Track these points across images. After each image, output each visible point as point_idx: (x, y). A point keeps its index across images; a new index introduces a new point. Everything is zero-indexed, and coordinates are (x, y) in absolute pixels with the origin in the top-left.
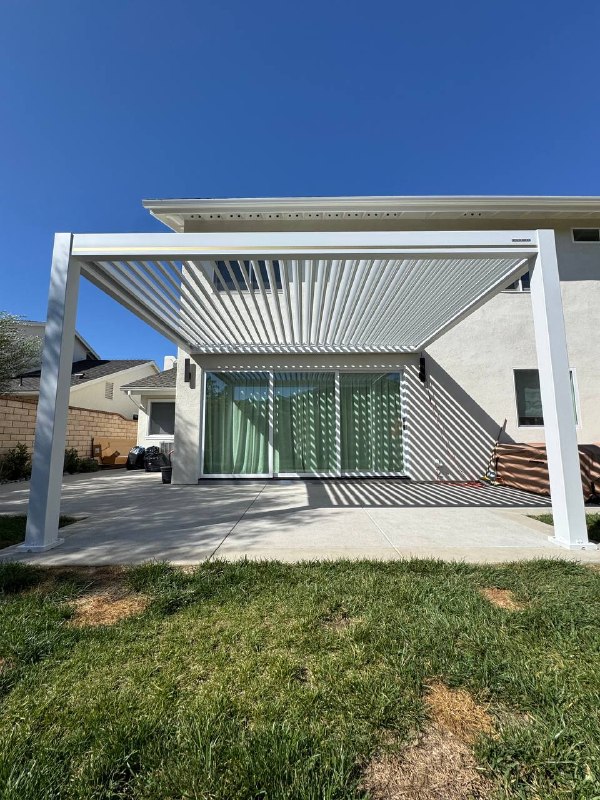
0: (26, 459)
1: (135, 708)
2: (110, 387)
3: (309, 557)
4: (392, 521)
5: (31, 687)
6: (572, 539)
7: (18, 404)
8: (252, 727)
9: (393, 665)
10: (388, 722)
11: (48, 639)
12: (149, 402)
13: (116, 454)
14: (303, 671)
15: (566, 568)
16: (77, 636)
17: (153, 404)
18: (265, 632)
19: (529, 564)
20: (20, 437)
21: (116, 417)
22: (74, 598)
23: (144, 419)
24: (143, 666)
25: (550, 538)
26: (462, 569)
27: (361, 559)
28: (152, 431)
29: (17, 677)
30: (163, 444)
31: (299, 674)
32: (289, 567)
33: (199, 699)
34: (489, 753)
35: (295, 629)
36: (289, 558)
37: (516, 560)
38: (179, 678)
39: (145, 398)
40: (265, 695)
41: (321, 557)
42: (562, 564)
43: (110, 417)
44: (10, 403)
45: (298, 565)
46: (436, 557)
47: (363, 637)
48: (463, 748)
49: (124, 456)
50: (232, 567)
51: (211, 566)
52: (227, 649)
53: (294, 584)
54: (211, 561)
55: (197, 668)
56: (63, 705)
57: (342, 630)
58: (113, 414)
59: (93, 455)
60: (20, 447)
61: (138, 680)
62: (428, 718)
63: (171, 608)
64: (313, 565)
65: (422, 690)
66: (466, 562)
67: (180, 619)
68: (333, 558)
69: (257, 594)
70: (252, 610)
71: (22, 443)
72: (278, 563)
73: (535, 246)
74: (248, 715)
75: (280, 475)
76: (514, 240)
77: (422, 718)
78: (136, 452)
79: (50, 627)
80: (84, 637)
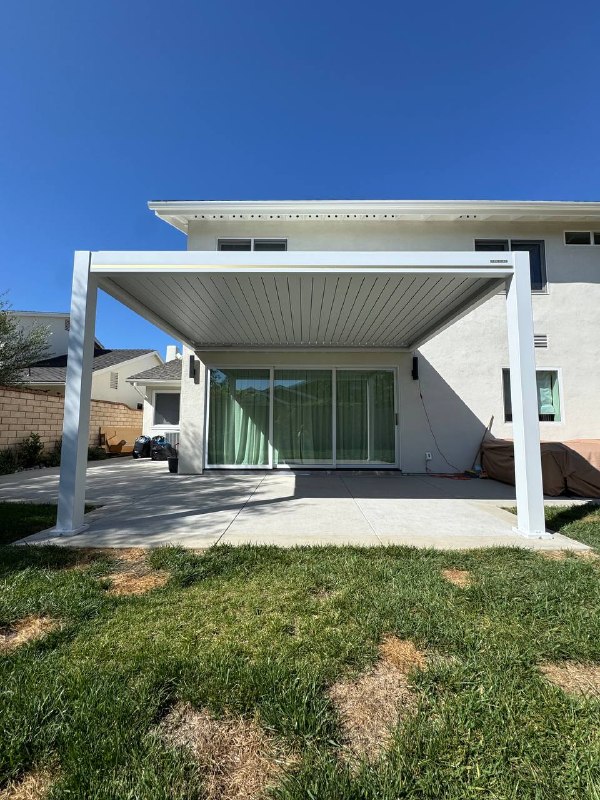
0: (39, 448)
1: (169, 650)
2: (115, 377)
3: (302, 543)
4: (379, 512)
5: (88, 636)
6: (531, 530)
7: (30, 396)
8: (252, 662)
9: (360, 625)
10: (350, 660)
11: (93, 604)
12: (154, 392)
13: (122, 443)
14: (292, 629)
15: (519, 554)
16: (116, 602)
17: (158, 395)
18: (264, 601)
19: (489, 551)
20: (32, 428)
21: (122, 407)
22: (107, 574)
23: (149, 410)
24: (170, 622)
25: (514, 528)
26: (431, 554)
27: (346, 544)
28: (157, 421)
29: (77, 629)
30: (167, 435)
31: (289, 630)
32: (285, 551)
33: (214, 646)
34: (417, 679)
35: (287, 599)
36: (284, 543)
37: (479, 547)
38: (199, 631)
39: (149, 389)
40: (265, 643)
41: (312, 543)
42: (517, 550)
43: (116, 407)
44: (23, 395)
45: (293, 550)
46: (410, 543)
47: (340, 604)
48: (401, 676)
49: (130, 445)
50: (237, 550)
51: (218, 549)
52: (234, 613)
53: (288, 564)
54: (218, 545)
55: (211, 626)
56: (115, 648)
57: (326, 599)
58: (119, 404)
59: (101, 444)
60: (34, 437)
61: (167, 633)
62: (379, 658)
63: (188, 582)
64: (304, 549)
65: (378, 641)
66: (436, 548)
67: (195, 590)
68: (323, 543)
69: (258, 572)
70: (253, 584)
71: (35, 433)
72: (275, 548)
73: (511, 267)
74: (251, 655)
75: (279, 466)
76: (492, 261)
77: (376, 659)
78: (143, 441)
79: (93, 596)
80: (121, 603)
